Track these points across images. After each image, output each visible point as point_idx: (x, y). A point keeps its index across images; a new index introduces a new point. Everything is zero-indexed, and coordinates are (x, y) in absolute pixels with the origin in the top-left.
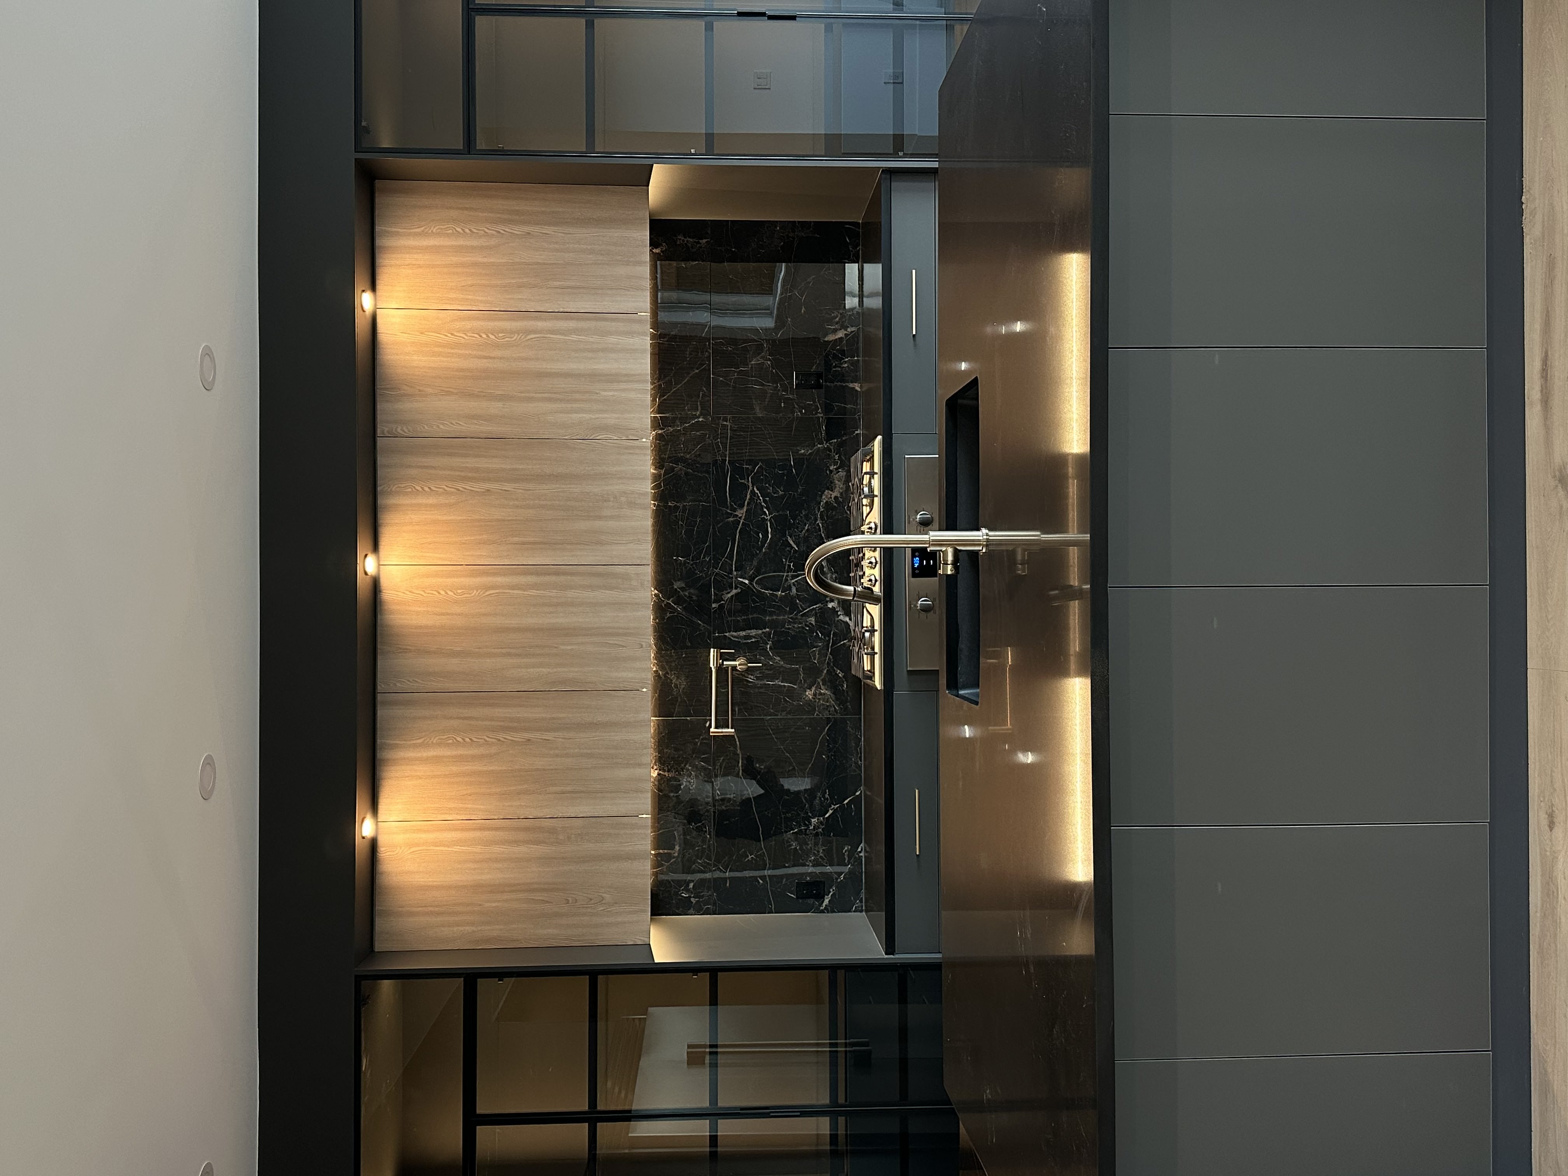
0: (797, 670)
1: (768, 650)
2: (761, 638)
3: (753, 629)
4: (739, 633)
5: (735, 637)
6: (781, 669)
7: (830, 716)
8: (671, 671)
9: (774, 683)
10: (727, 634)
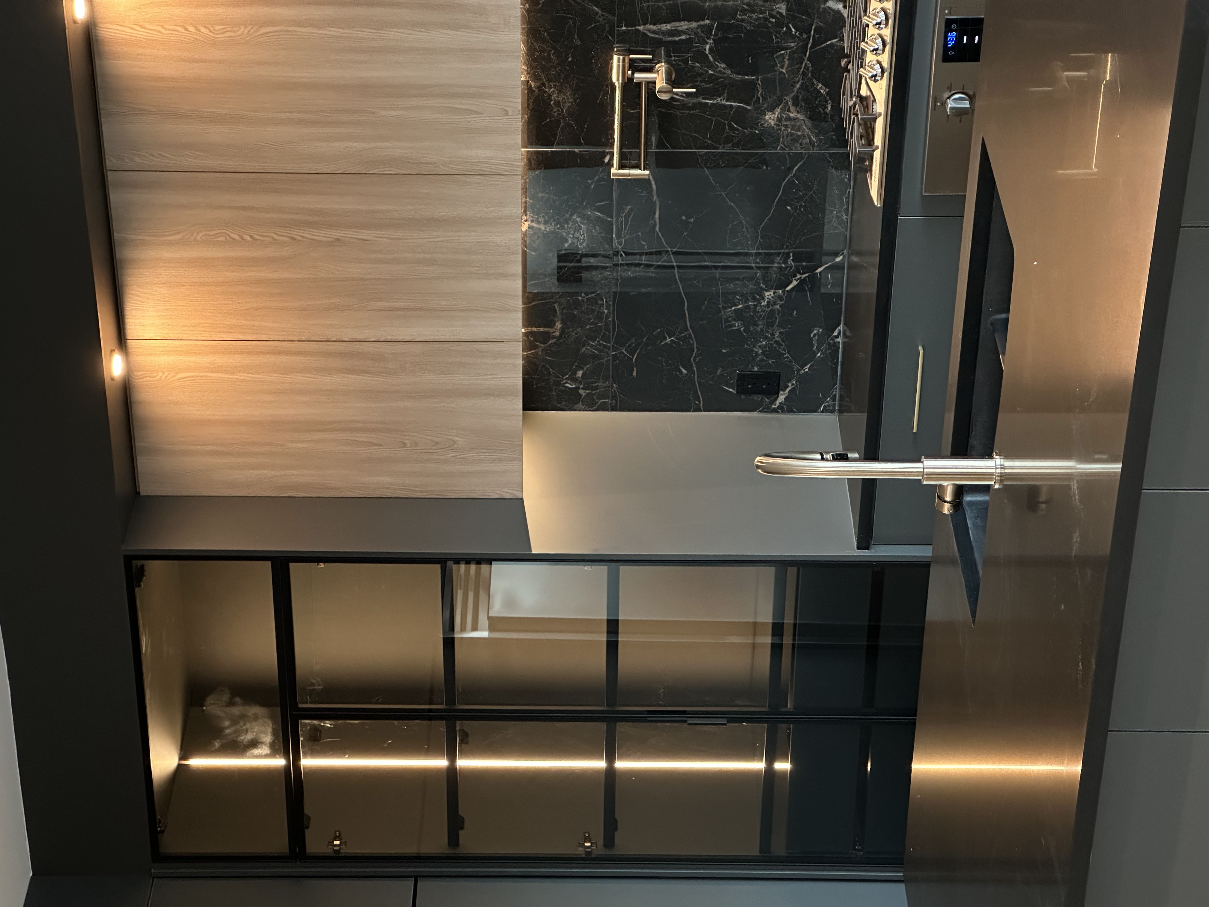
0: (753, 84)
1: (707, 52)
2: (696, 34)
3: (684, 20)
4: (659, 27)
5: (654, 32)
6: (727, 82)
7: (803, 151)
8: (549, 81)
9: (715, 102)
10: (641, 28)
